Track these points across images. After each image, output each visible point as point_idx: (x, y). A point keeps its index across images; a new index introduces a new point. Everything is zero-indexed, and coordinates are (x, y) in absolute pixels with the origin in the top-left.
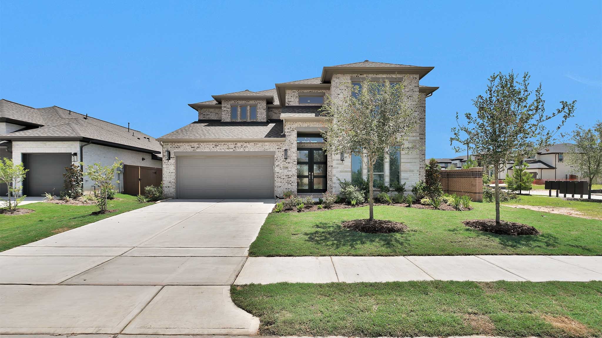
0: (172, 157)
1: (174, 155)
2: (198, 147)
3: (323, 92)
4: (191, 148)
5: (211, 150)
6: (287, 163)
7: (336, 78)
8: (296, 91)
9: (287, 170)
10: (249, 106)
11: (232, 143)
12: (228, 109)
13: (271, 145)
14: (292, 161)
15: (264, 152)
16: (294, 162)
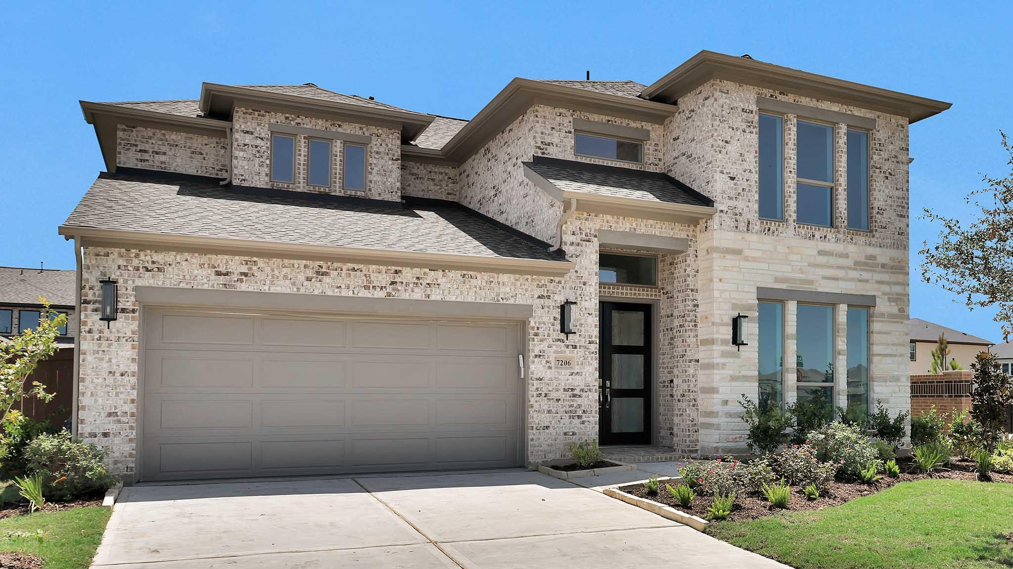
0: (124, 310)
1: (133, 299)
2: (246, 275)
3: (644, 127)
4: (213, 277)
5: (298, 289)
6: (568, 346)
7: (721, 91)
8: (568, 114)
9: (568, 372)
10: (339, 142)
11: (383, 268)
12: (259, 142)
13: (518, 284)
14: (583, 340)
15: (496, 306)
16: (590, 343)
